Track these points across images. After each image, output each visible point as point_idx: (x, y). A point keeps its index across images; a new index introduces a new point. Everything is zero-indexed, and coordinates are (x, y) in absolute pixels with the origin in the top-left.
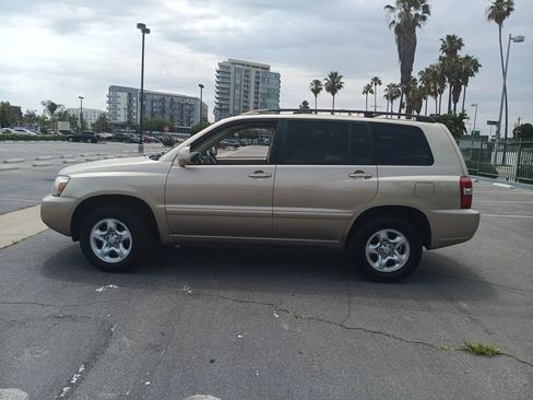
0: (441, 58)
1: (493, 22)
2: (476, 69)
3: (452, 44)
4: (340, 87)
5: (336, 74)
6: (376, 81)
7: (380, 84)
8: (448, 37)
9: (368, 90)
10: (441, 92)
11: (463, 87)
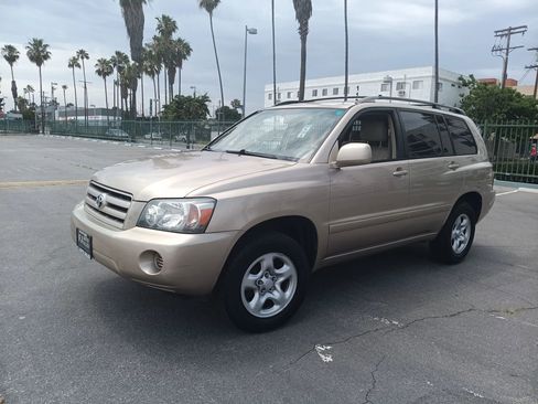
0: (155, 38)
1: (204, 10)
2: (188, 53)
3: (168, 26)
4: (46, 57)
5: (40, 42)
6: (83, 54)
7: (88, 58)
8: (164, 17)
9: (73, 63)
10: (158, 72)
11: (177, 69)
